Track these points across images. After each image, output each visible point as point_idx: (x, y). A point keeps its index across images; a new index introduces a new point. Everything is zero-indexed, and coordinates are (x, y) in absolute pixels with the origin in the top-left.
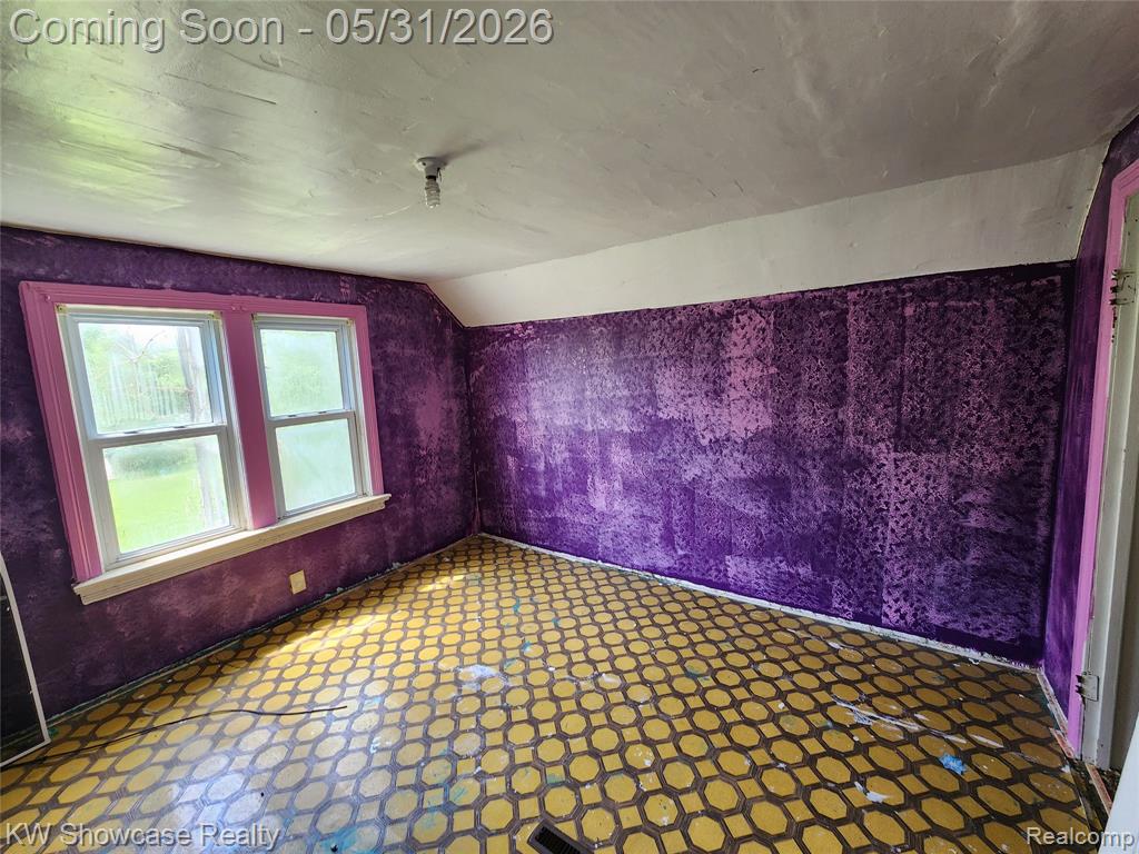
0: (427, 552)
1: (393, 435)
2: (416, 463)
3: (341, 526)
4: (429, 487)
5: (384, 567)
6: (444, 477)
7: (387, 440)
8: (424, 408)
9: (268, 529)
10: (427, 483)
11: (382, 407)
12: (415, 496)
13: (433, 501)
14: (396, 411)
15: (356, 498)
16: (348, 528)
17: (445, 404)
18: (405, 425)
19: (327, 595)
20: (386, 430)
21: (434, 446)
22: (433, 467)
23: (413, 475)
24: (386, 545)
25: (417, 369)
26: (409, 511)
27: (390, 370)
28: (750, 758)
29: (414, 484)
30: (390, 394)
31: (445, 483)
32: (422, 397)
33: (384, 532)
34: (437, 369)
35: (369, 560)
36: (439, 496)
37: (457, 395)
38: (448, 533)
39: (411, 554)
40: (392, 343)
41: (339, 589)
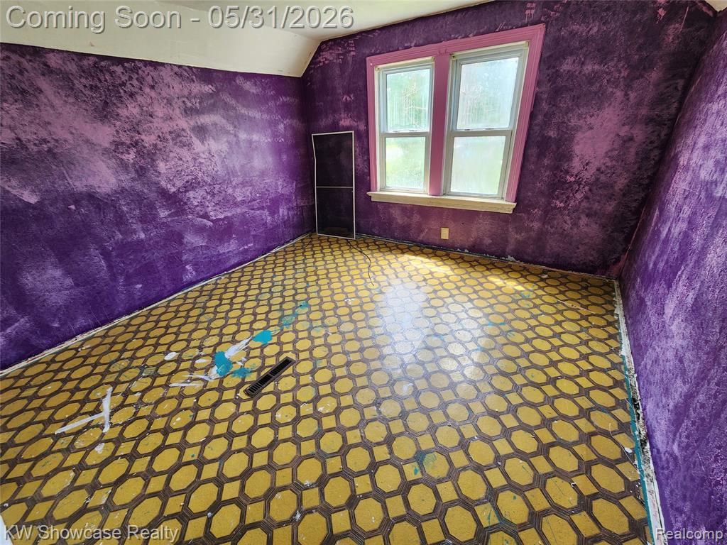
0: (542, 264)
1: (541, 155)
2: (558, 185)
3: (477, 213)
4: (566, 212)
5: (501, 255)
6: (588, 208)
7: (533, 159)
8: (589, 133)
9: (434, 197)
10: (565, 208)
11: (536, 128)
12: (547, 216)
13: (566, 227)
14: (552, 133)
15: (494, 198)
16: (481, 216)
17: (624, 131)
18: (558, 148)
19: (459, 250)
20: (534, 151)
21: (588, 175)
22: (579, 196)
23: (551, 196)
24: (507, 242)
25: (594, 88)
26: (536, 225)
27: (557, 92)
28: (311, 487)
29: (549, 204)
30: (548, 116)
31: (588, 216)
32: (589, 120)
33: (508, 230)
34: (628, 87)
35: (490, 244)
36: (575, 224)
37: (649, 121)
38: (573, 261)
39: (526, 257)
40: (569, 60)
41: (466, 251)
